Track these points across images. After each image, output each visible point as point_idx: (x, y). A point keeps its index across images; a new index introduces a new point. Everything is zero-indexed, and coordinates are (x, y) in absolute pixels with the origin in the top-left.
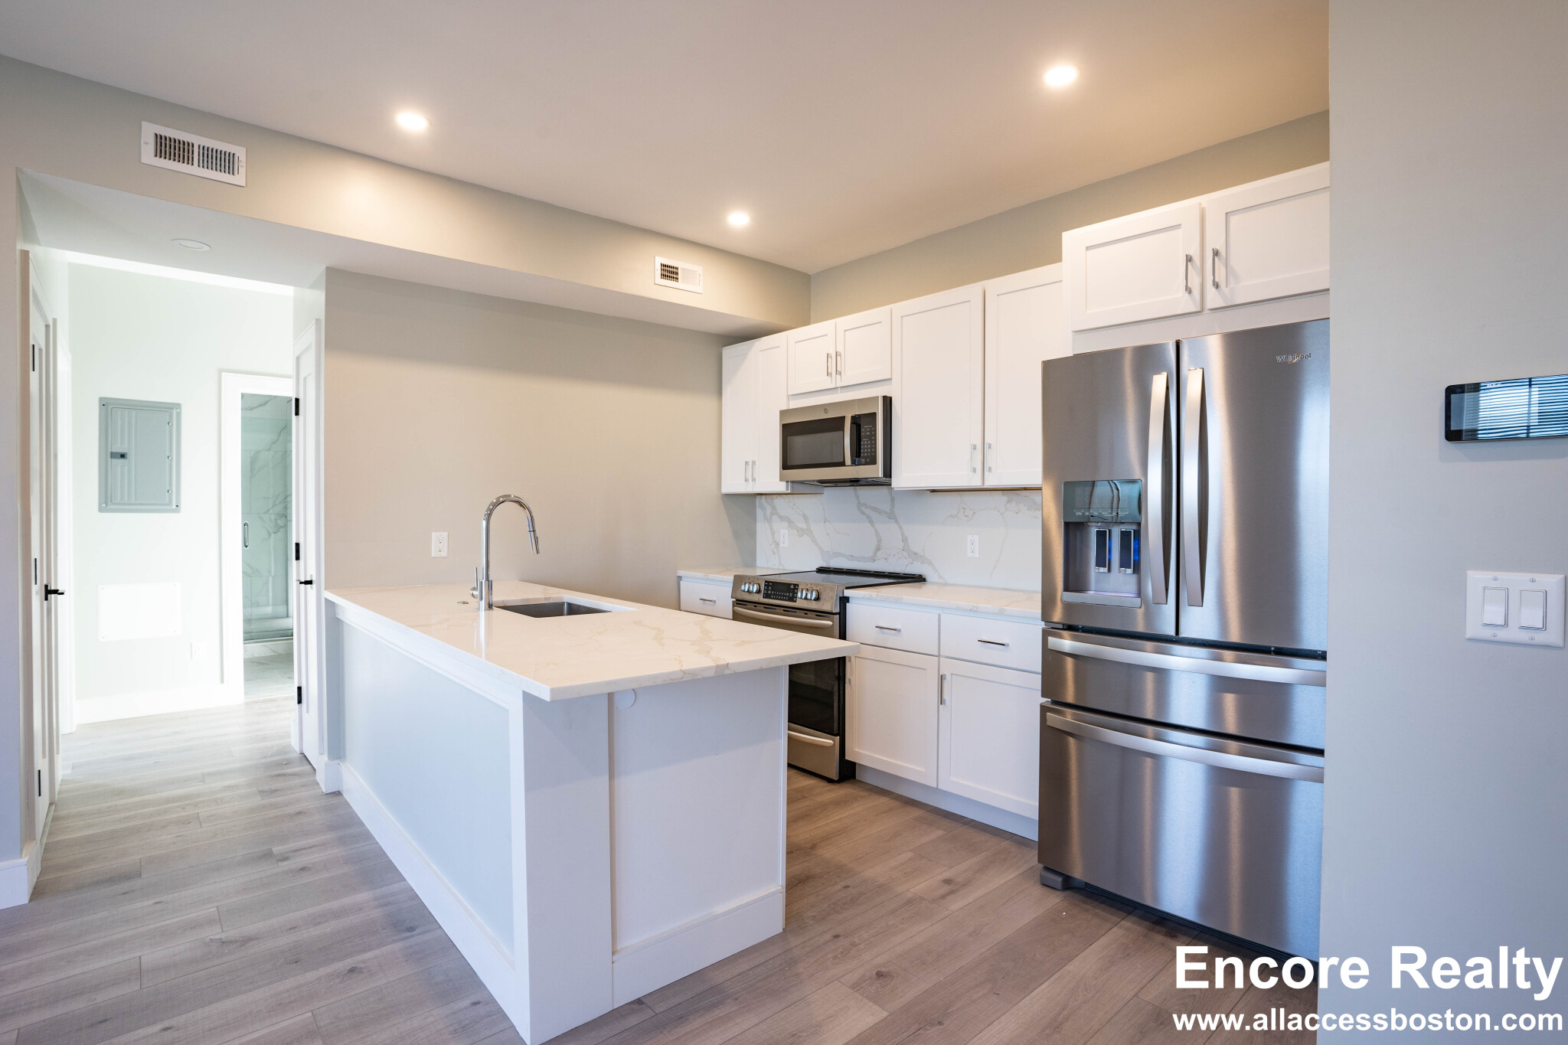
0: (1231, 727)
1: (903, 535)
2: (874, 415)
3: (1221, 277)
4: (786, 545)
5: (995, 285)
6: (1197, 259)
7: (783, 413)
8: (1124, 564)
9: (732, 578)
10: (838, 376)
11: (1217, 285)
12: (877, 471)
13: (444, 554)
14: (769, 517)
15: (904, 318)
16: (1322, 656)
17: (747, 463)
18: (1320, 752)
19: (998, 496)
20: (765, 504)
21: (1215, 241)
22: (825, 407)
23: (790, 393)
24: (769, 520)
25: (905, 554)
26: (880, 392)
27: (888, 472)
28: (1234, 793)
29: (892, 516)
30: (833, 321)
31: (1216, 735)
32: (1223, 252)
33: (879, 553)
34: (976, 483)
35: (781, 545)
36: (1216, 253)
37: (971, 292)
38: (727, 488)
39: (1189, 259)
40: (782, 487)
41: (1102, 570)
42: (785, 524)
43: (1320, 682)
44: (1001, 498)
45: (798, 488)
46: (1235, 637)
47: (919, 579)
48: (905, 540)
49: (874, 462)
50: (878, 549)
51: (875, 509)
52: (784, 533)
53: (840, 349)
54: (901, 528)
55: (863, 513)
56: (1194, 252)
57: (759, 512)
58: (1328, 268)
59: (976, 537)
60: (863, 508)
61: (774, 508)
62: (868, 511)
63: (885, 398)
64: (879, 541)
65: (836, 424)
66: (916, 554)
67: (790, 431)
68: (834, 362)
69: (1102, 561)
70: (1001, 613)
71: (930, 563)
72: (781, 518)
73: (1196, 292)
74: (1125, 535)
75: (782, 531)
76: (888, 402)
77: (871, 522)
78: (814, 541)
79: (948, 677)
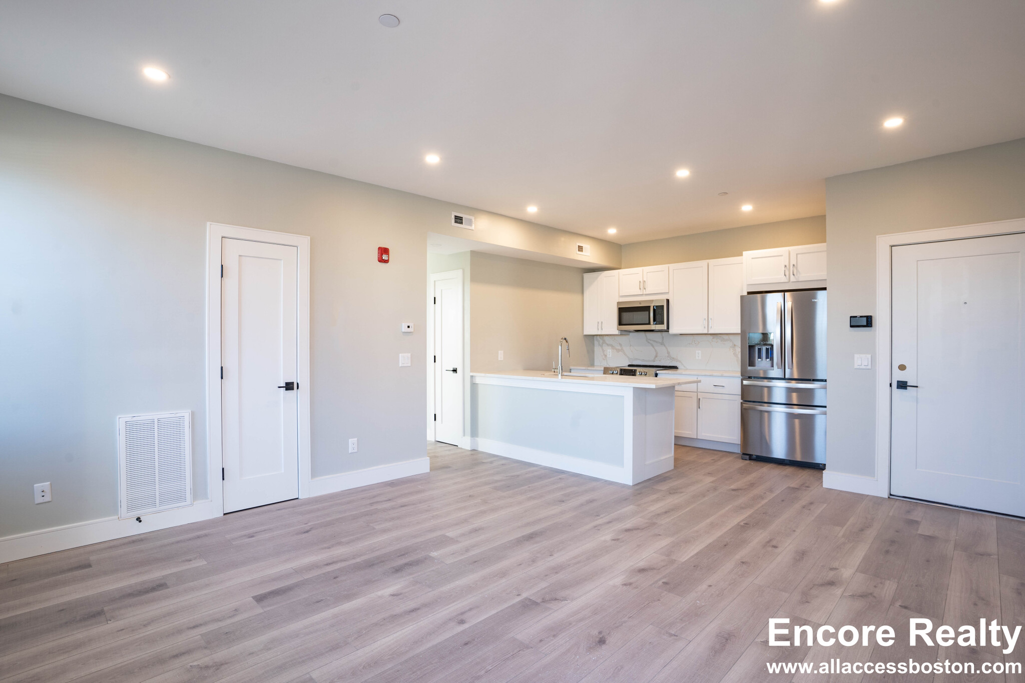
0: (795, 402)
1: (668, 351)
2: (663, 306)
3: (795, 273)
4: (610, 356)
5: (712, 262)
6: (788, 266)
7: (618, 303)
8: (767, 358)
9: (603, 369)
10: (644, 290)
11: (793, 275)
12: (664, 327)
13: (502, 359)
14: (601, 344)
15: (674, 271)
16: (825, 381)
17: (598, 323)
18: (825, 407)
19: (709, 336)
20: (599, 339)
21: (793, 262)
22: (640, 302)
23: (620, 295)
24: (602, 346)
25: (669, 358)
26: (665, 297)
27: (668, 328)
28: (797, 421)
29: (662, 344)
30: (642, 268)
31: (789, 405)
32: (795, 265)
33: (657, 358)
34: (706, 332)
35: (608, 356)
36: (794, 265)
37: (703, 263)
38: (586, 333)
39: (785, 266)
40: (617, 332)
41: (759, 360)
42: (610, 347)
43: (825, 388)
44: (711, 337)
45: (624, 333)
46: (796, 376)
47: (675, 368)
48: (668, 353)
49: (663, 323)
50: (656, 356)
51: (655, 341)
52: (609, 352)
53: (645, 279)
54: (667, 348)
55: (649, 343)
56: (787, 264)
57: (596, 343)
58: (826, 273)
59: (700, 352)
60: (649, 341)
61: (604, 341)
62: (651, 342)
63: (667, 299)
64: (657, 353)
65: (647, 309)
66: (673, 358)
67: (622, 311)
68: (643, 284)
69: (760, 357)
70: (722, 376)
71: (680, 362)
72: (608, 345)
73: (788, 276)
74: (767, 349)
75: (608, 350)
76: (668, 301)
77: (653, 346)
78: (625, 354)
79: (701, 399)
